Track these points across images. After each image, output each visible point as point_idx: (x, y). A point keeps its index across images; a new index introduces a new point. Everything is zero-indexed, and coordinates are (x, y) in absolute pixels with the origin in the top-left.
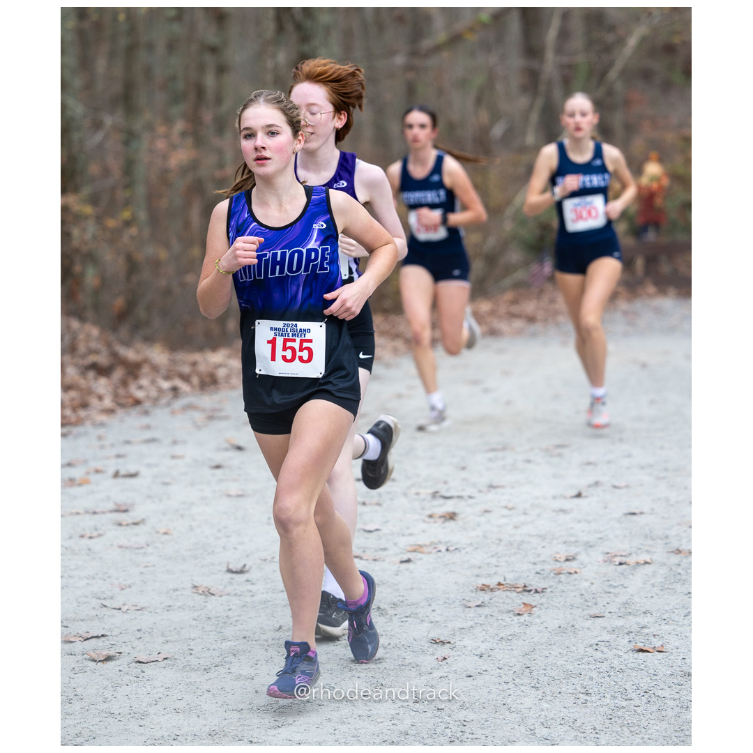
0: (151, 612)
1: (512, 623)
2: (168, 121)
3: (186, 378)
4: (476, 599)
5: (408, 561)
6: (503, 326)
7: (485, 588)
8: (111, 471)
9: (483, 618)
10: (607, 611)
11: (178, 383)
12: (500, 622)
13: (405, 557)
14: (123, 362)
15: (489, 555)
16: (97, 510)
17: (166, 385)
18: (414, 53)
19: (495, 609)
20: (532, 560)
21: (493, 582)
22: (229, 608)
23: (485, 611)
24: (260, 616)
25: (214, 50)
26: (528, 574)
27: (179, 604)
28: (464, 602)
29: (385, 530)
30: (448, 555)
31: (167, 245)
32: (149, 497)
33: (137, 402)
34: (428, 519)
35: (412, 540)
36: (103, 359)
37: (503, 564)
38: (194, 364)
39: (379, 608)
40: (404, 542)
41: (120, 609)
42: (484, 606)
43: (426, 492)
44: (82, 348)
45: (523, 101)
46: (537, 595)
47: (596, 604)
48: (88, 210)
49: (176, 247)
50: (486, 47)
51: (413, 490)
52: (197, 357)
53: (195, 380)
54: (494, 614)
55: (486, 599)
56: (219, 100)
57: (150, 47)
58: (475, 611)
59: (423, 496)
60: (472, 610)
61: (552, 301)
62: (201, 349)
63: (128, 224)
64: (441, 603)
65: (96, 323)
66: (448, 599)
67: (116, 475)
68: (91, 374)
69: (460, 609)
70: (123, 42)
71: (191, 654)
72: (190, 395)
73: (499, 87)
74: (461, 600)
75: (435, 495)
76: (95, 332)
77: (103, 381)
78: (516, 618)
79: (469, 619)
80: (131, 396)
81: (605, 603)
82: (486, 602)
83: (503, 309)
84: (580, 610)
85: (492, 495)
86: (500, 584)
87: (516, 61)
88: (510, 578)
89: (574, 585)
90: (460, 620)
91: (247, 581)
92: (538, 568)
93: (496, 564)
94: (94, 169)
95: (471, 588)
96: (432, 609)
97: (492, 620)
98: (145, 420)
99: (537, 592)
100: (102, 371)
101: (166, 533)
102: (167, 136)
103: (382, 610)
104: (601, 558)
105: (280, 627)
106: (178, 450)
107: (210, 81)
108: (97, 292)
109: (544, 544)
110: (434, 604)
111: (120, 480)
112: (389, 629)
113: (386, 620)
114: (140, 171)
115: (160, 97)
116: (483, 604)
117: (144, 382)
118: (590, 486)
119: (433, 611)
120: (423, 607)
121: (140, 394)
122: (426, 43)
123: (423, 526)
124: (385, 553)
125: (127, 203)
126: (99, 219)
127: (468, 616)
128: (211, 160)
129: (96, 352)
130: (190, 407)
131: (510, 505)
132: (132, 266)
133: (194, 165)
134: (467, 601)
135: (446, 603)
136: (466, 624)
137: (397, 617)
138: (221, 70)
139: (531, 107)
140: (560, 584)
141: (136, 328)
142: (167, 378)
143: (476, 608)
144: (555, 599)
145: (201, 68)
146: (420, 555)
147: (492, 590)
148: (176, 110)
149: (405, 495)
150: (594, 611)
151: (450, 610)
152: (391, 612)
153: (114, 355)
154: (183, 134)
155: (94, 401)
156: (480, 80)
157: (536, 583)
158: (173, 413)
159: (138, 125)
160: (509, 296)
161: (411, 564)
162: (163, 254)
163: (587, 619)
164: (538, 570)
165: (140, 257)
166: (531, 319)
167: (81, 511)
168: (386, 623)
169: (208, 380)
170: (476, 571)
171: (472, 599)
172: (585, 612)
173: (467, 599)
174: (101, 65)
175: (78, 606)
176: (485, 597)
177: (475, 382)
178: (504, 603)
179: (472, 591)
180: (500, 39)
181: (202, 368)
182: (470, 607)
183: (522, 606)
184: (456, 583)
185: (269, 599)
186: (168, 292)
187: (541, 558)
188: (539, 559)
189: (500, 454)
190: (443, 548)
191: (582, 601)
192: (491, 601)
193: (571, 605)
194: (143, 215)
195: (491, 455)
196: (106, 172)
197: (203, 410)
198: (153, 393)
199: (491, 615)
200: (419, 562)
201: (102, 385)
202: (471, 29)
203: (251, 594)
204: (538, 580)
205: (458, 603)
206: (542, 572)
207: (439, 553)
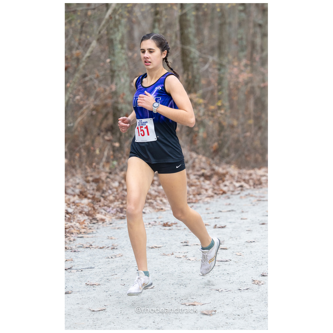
0: (233, 292)
3: (246, 181)
8: (213, 225)
11: (243, 183)
14: (217, 174)
17: (237, 185)
25: (260, 26)
31: (238, 119)
32: (231, 238)
33: (224, 193)
36: (207, 172)
38: (251, 175)
44: (197, 166)
48: (201, 101)
49: (242, 120)
52: (252, 171)
53: (251, 182)
56: (262, 50)
62: (253, 168)
63: (219, 108)
65: (204, 155)
67: (215, 227)
68: (202, 179)
71: (252, 313)
76: (204, 159)
77: (207, 182)
80: (222, 190)
94: (203, 82)
98: (228, 201)
100: (208, 178)
101: (240, 255)
106: (244, 215)
107: (258, 41)
108: (204, 140)
111: (217, 229)
114: (225, 83)
117: (227, 183)
121: (225, 189)
125: (219, 99)
126: (206, 105)
128: (259, 77)
129: (204, 169)
132: (221, 128)
133: (250, 80)
141: (223, 157)
142: (237, 181)
148: (241, 54)
153: (213, 170)
154: (246, 66)
155: (204, 192)
158: (241, 197)
159: (225, 61)
162: (235, 123)
165: (225, 124)
169: (257, 183)
174: (206, 32)
186: (238, 141)
194: (227, 104)
196: (209, 83)
197: (256, 197)
198: (231, 189)
201: (207, 184)
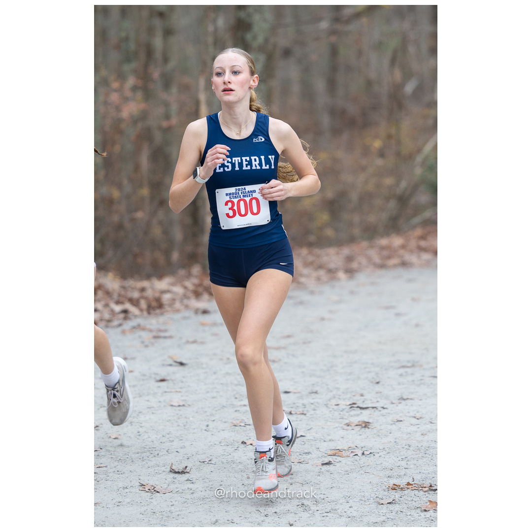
0: (104, 506)
1: (420, 518)
2: (121, 77)
3: (135, 302)
4: (388, 497)
5: (329, 463)
6: (413, 258)
7: (395, 488)
9: (394, 513)
11: (128, 306)
12: (409, 517)
13: (326, 461)
15: (400, 458)
17: (118, 308)
18: (337, 20)
19: (405, 506)
21: (402, 482)
22: (172, 504)
23: (396, 507)
24: (199, 511)
27: (128, 500)
28: (378, 499)
29: (309, 436)
30: (364, 458)
31: (120, 187)
34: (346, 427)
35: (332, 445)
37: (412, 466)
38: (143, 290)
40: (325, 447)
42: (395, 503)
43: (344, 403)
45: (432, 62)
49: (128, 187)
50: (400, 14)
51: (334, 402)
52: (145, 284)
53: (144, 305)
54: (404, 511)
55: (397, 497)
56: (166, 60)
58: (387, 508)
59: (341, 407)
60: (385, 507)
62: (148, 277)
64: (357, 500)
66: (364, 496)
69: (374, 506)
72: (138, 317)
73: (411, 50)
74: (375, 498)
75: (352, 405)
78: (423, 514)
79: (382, 514)
82: (397, 500)
83: (413, 243)
85: (402, 406)
86: (408, 484)
87: (426, 27)
88: (418, 478)
90: (373, 515)
91: (188, 480)
93: (406, 467)
95: (384, 487)
96: (350, 506)
97: (402, 515)
101: (116, 438)
102: (120, 90)
103: (306, 507)
105: (217, 521)
107: (158, 42)
110: (351, 501)
112: (312, 523)
113: (309, 515)
115: (114, 56)
120: (341, 504)
123: (342, 433)
124: (309, 456)
127: (381, 511)
128: (160, 111)
130: (139, 327)
131: (418, 415)
133: (144, 116)
135: (361, 500)
136: (379, 519)
137: (319, 512)
138: (168, 33)
142: (118, 303)
143: (388, 505)
145: (151, 31)
146: (339, 459)
147: (402, 489)
148: (127, 68)
149: (326, 405)
151: (365, 507)
152: (314, 508)
154: (135, 89)
156: (394, 43)
158: (124, 332)
160: (419, 232)
161: (331, 466)
162: (116, 194)
168: (309, 517)
169: (154, 304)
170: (388, 473)
171: (384, 498)
173: (380, 497)
176: (396, 495)
177: (388, 308)
178: (412, 500)
179: (384, 490)
181: (149, 293)
182: (382, 504)
183: (429, 503)
184: (370, 483)
185: (207, 496)
186: (120, 227)
189: (409, 370)
190: (360, 453)
192: (401, 499)
195: (402, 371)
197: (151, 331)
199: (401, 512)
200: (338, 465)
203: (191, 491)
205: (372, 500)
207: (356, 456)
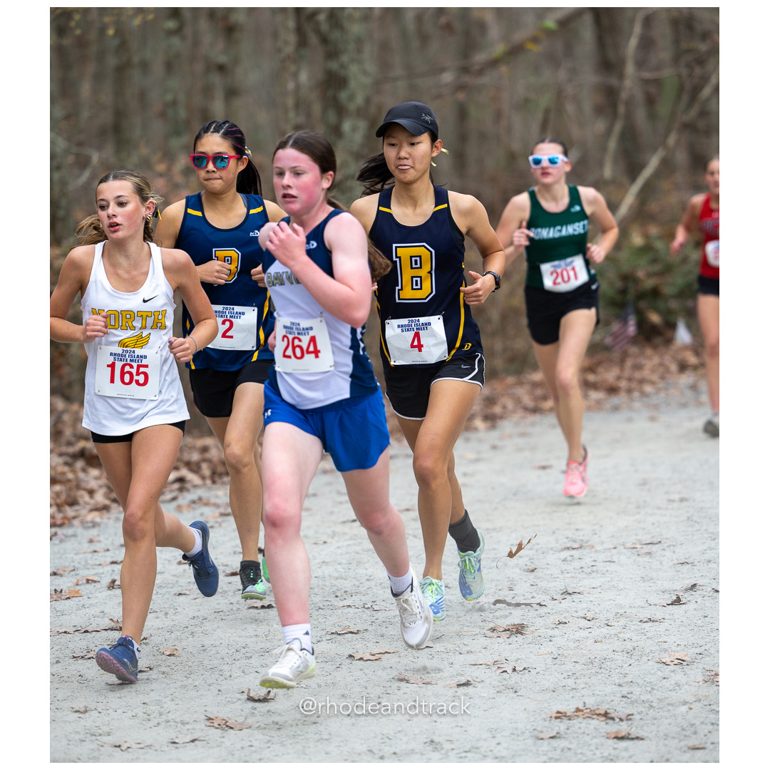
1: (595, 757)
2: (169, 156)
4: (549, 729)
5: (467, 684)
7: (560, 716)
9: (558, 752)
10: (709, 741)
13: (463, 680)
15: (565, 675)
16: (90, 629)
18: (465, 70)
20: (617, 681)
21: (569, 708)
22: (250, 744)
23: (561, 743)
26: (612, 698)
28: (536, 732)
29: (438, 647)
30: (515, 676)
34: (489, 633)
37: (582, 686)
39: (432, 741)
41: (119, 746)
42: (560, 738)
45: (600, 126)
46: (621, 723)
47: (695, 733)
50: (553, 60)
54: (572, 747)
55: (562, 728)
57: (145, 66)
58: (549, 744)
60: (545, 742)
61: (638, 367)
64: (507, 734)
66: (516, 729)
69: (530, 742)
70: (112, 61)
73: (570, 108)
74: (531, 730)
79: (542, 753)
81: (706, 732)
82: (562, 733)
84: (676, 741)
85: (567, 603)
86: (578, 710)
87: (589, 77)
88: (591, 702)
89: (669, 711)
90: (530, 754)
91: (271, 711)
92: (625, 690)
93: (574, 686)
95: (544, 716)
96: (497, 742)
97: (569, 754)
99: (621, 720)
102: (167, 174)
103: (436, 744)
104: (700, 678)
109: (631, 662)
110: (498, 735)
113: (440, 756)
115: (158, 127)
116: (558, 735)
118: (686, 590)
119: (498, 744)
120: (485, 740)
122: (480, 58)
123: (485, 642)
124: (438, 675)
127: (541, 749)
131: (589, 616)
134: (539, 731)
135: (513, 734)
137: (455, 752)
138: (232, 93)
139: (609, 132)
140: (652, 710)
143: (551, 740)
144: (645, 728)
145: (207, 91)
147: (570, 718)
150: (694, 742)
151: (519, 743)
152: (447, 746)
156: (545, 100)
157: (621, 709)
161: (470, 687)
163: (685, 752)
164: (624, 693)
166: (612, 390)
167: (71, 630)
170: (549, 695)
171: (544, 730)
172: (683, 743)
173: (539, 729)
175: (69, 744)
176: (561, 726)
178: (584, 733)
179: (545, 720)
180: (569, 51)
182: (542, 739)
184: (525, 709)
187: (629, 679)
188: (626, 680)
189: (576, 553)
190: (509, 669)
191: (679, 729)
192: (569, 731)
193: (665, 735)
195: (566, 554)
199: (569, 749)
200: (480, 685)
202: (535, 40)
203: (277, 726)
204: (625, 705)
205: (528, 734)
206: (629, 696)
207: (504, 674)
